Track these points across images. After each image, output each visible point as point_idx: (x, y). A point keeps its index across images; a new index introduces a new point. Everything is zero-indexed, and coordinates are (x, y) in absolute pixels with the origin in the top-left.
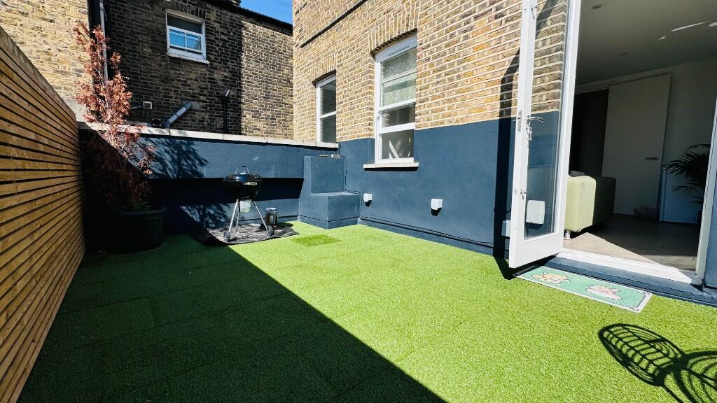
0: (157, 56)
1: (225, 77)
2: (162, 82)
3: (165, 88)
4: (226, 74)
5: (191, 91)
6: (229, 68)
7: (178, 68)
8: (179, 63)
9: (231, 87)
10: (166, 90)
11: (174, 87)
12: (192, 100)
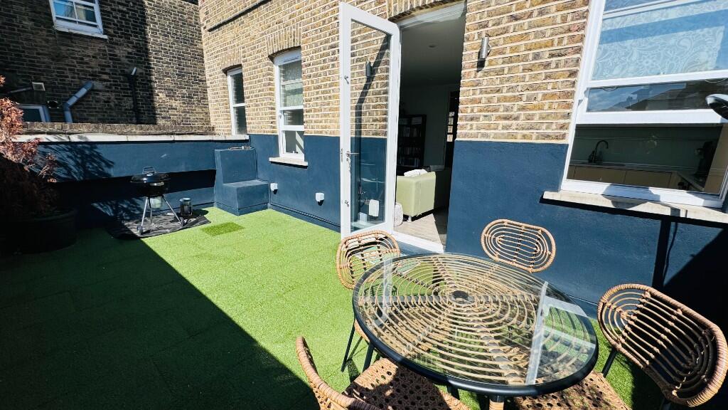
0: (41, 30)
1: (129, 53)
2: (53, 59)
3: (57, 66)
4: (130, 50)
5: (90, 70)
6: (132, 43)
7: (70, 43)
8: (71, 39)
9: (138, 64)
10: (59, 68)
11: (68, 65)
12: (93, 80)
